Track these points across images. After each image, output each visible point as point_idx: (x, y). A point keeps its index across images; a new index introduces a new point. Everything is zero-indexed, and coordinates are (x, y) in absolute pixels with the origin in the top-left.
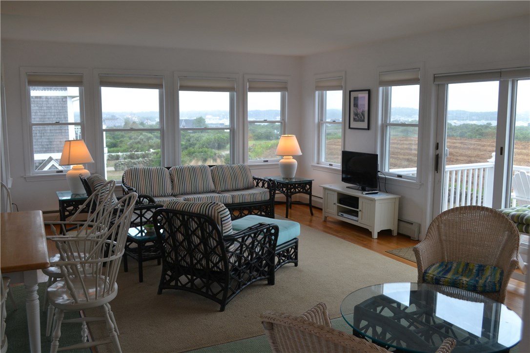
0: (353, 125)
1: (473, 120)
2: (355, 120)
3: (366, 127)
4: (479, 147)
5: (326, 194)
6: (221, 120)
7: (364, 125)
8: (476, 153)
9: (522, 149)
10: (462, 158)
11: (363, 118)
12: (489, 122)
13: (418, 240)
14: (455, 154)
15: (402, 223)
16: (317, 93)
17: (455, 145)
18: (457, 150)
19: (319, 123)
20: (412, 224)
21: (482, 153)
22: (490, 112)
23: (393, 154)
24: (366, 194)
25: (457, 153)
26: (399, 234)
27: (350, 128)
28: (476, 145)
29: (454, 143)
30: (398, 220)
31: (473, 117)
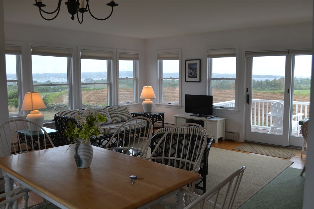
0: (188, 79)
2: (189, 77)
3: (199, 81)
5: (177, 120)
7: (197, 79)
11: (195, 75)
13: (238, 142)
15: (227, 133)
16: (158, 61)
19: (159, 79)
20: (234, 133)
24: (209, 118)
26: (225, 139)
27: (186, 81)
30: (225, 132)
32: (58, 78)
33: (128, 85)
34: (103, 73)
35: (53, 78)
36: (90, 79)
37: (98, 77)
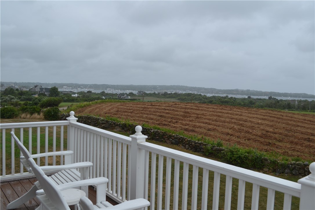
1: (219, 94)
4: (205, 109)
6: (73, 89)
8: (202, 112)
9: (229, 110)
10: (194, 115)
12: (227, 95)
14: (190, 112)
17: (192, 107)
18: (192, 111)
21: (206, 112)
22: (229, 90)
23: (154, 112)
25: (191, 112)
28: (204, 108)
29: (192, 106)
31: (220, 92)
32: (115, 89)
33: (179, 99)
34: (157, 87)
35: (109, 89)
36: (143, 92)
37: (153, 90)
